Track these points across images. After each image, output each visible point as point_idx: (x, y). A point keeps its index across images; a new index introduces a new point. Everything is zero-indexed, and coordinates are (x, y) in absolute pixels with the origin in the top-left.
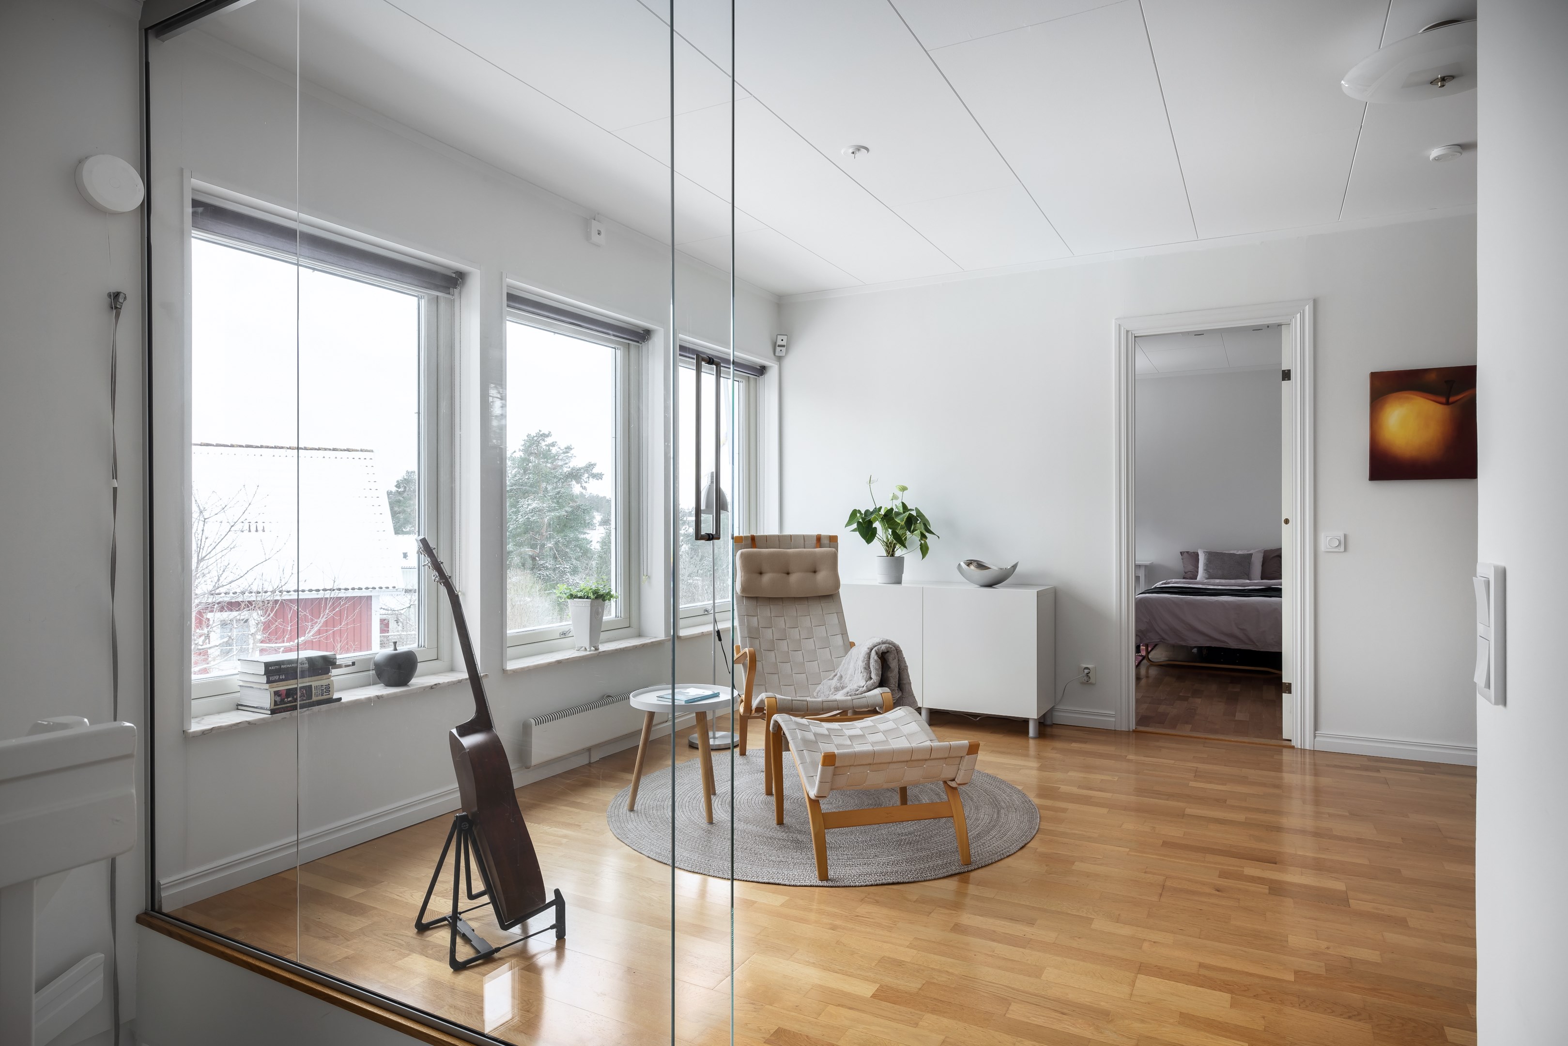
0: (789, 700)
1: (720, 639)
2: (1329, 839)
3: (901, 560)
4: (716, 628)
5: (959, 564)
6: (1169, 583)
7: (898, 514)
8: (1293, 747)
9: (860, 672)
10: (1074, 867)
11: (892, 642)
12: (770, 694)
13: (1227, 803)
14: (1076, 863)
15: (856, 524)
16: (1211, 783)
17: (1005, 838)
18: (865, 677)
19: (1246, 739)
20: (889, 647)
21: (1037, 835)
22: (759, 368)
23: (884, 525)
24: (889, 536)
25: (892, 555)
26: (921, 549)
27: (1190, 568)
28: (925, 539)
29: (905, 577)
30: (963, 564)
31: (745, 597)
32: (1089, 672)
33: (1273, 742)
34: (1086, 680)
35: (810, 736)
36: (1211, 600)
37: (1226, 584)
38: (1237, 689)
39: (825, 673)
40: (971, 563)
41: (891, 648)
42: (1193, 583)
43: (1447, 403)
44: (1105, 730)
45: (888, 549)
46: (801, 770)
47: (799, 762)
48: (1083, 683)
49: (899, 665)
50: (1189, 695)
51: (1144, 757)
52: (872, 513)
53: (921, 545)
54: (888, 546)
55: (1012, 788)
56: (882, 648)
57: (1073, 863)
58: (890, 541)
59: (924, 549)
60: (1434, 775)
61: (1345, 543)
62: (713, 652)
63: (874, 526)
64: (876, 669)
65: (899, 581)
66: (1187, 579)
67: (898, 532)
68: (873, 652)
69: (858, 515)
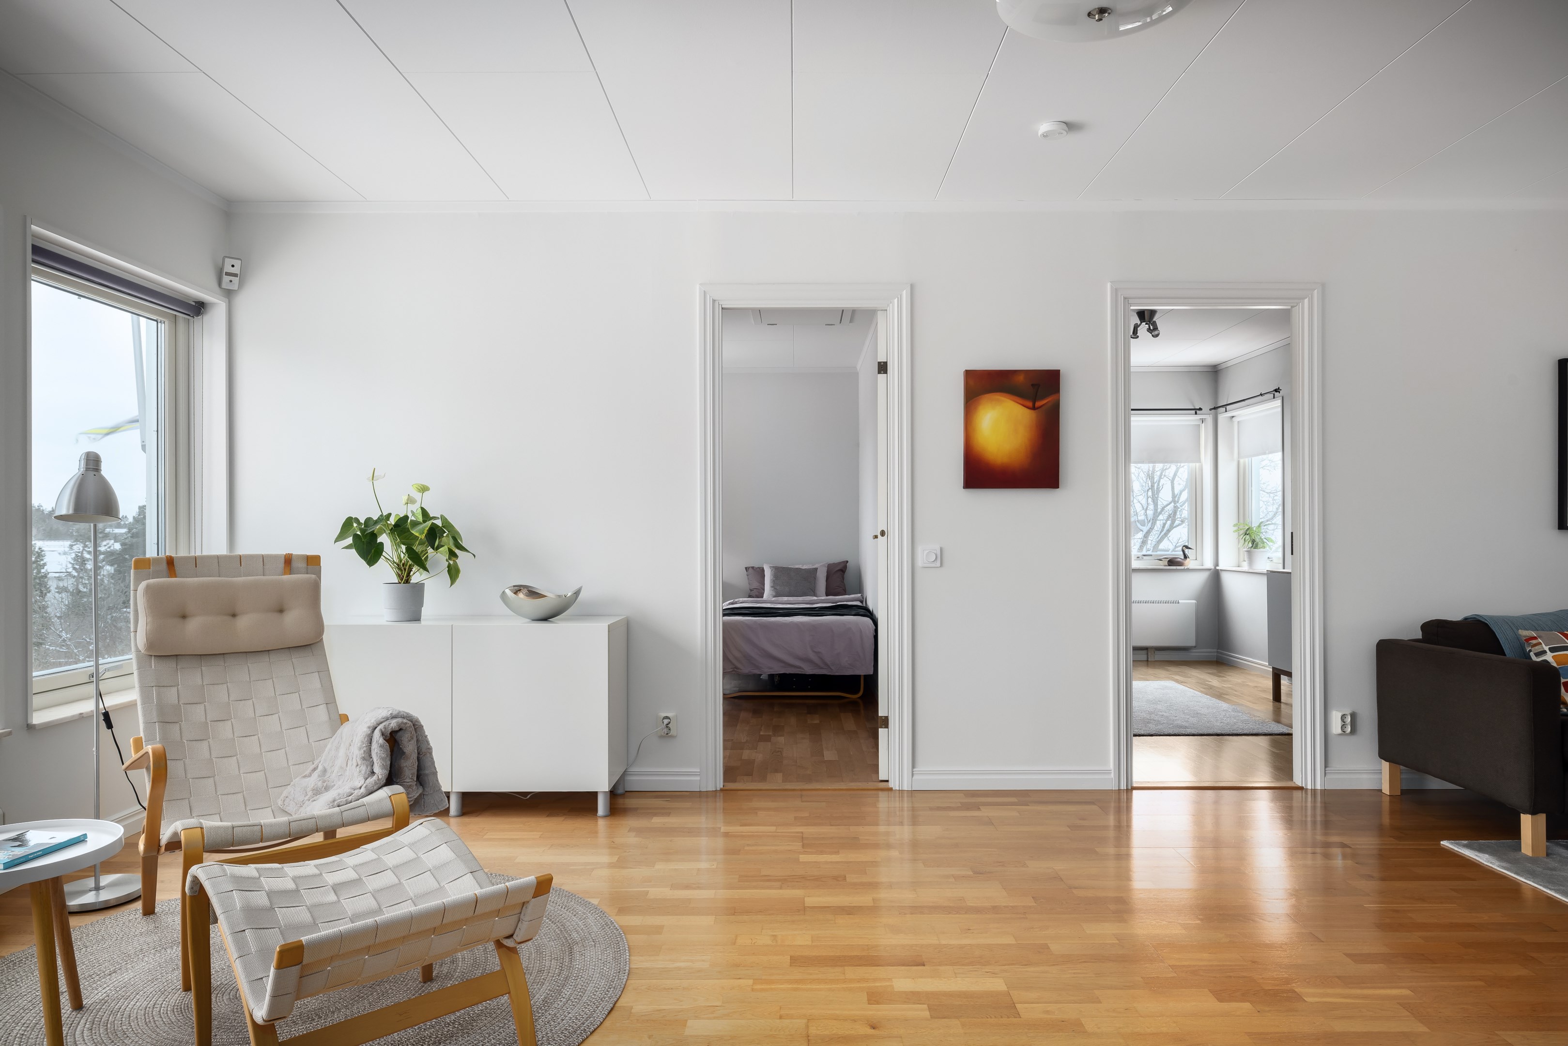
0: (227, 828)
1: (109, 725)
2: (966, 913)
3: (419, 588)
4: (101, 706)
5: (504, 592)
6: (736, 603)
7: (415, 524)
8: (891, 789)
9: (355, 764)
10: (688, 1032)
11: (408, 714)
12: (192, 822)
13: (848, 880)
14: (690, 1023)
15: (351, 538)
16: (822, 853)
17: (585, 999)
18: (363, 772)
19: (843, 786)
20: (402, 723)
21: (628, 981)
22: (194, 304)
23: (395, 540)
24: (402, 555)
25: (407, 581)
26: (449, 572)
27: (756, 585)
28: (454, 559)
29: (426, 611)
30: (508, 592)
31: (155, 656)
32: (670, 723)
33: (871, 785)
34: (666, 733)
35: (260, 899)
36: (786, 622)
37: (794, 602)
38: (815, 720)
39: (297, 766)
40: (520, 590)
41: (406, 723)
42: (761, 602)
43: (1034, 408)
44: (688, 794)
45: (400, 573)
46: (238, 968)
47: (235, 955)
48: (661, 737)
49: (418, 748)
50: (771, 734)
51: (741, 826)
52: (376, 522)
53: (449, 566)
54: (400, 569)
55: (586, 904)
56: (392, 725)
57: (684, 1023)
58: (403, 561)
59: (453, 573)
60: (1029, 806)
61: (941, 557)
62: (94, 749)
63: (379, 540)
64: (382, 759)
65: (416, 617)
66: (753, 597)
67: (415, 548)
68: (377, 733)
69: (355, 525)
